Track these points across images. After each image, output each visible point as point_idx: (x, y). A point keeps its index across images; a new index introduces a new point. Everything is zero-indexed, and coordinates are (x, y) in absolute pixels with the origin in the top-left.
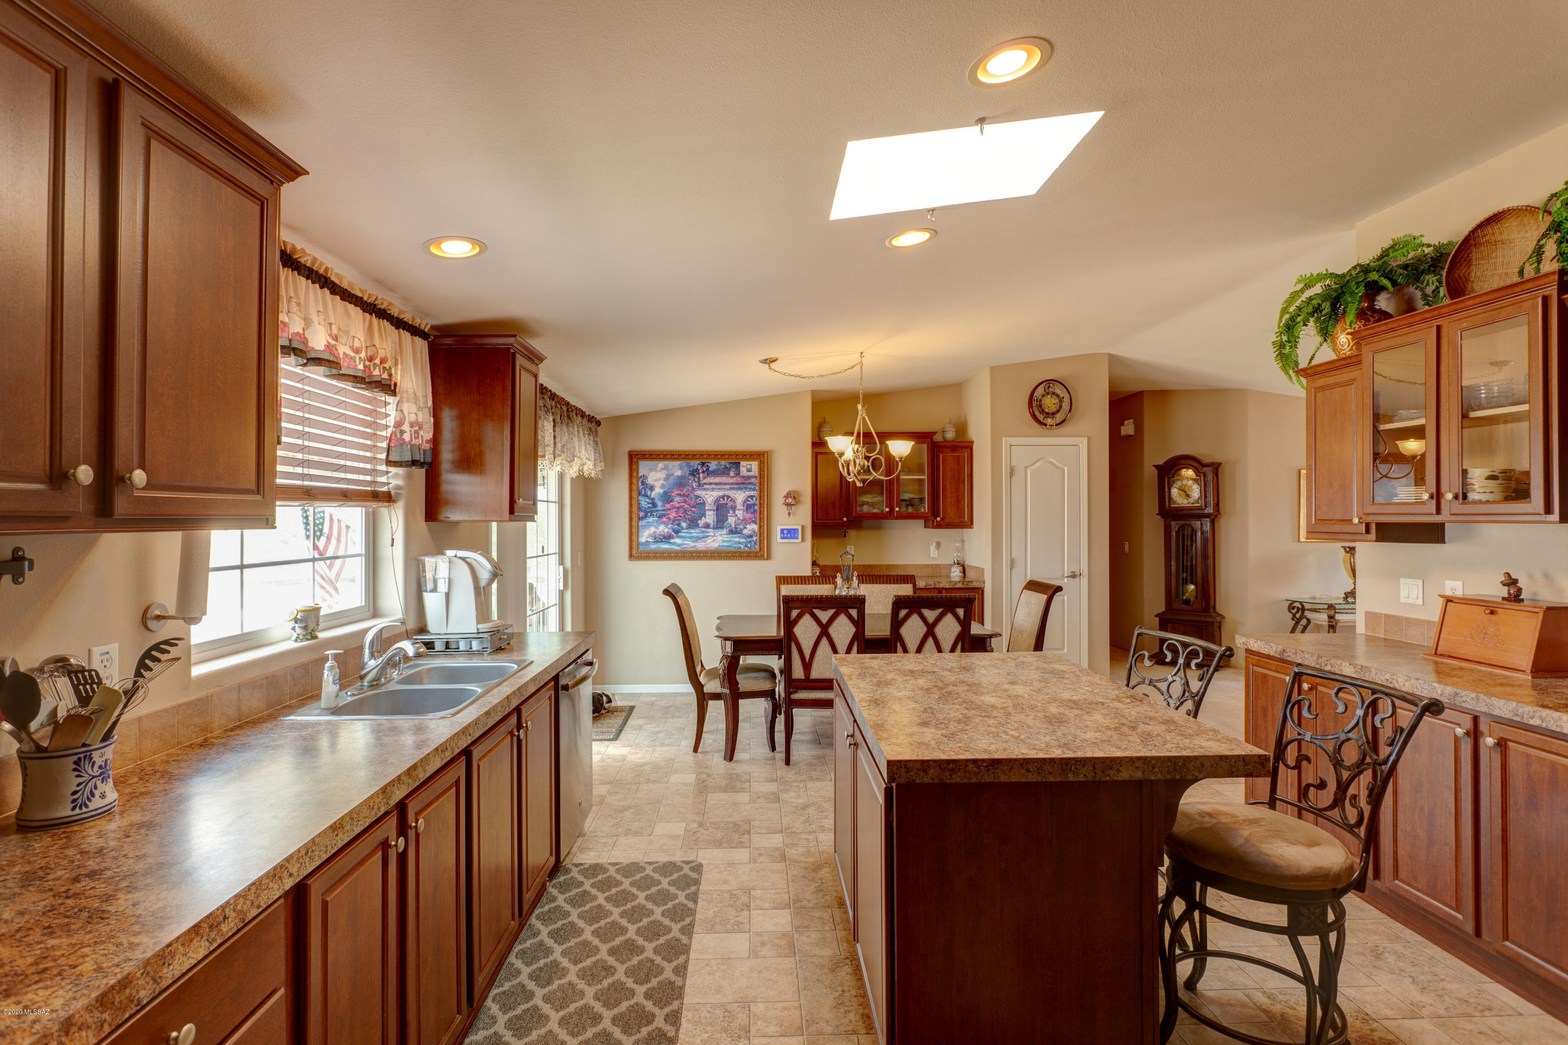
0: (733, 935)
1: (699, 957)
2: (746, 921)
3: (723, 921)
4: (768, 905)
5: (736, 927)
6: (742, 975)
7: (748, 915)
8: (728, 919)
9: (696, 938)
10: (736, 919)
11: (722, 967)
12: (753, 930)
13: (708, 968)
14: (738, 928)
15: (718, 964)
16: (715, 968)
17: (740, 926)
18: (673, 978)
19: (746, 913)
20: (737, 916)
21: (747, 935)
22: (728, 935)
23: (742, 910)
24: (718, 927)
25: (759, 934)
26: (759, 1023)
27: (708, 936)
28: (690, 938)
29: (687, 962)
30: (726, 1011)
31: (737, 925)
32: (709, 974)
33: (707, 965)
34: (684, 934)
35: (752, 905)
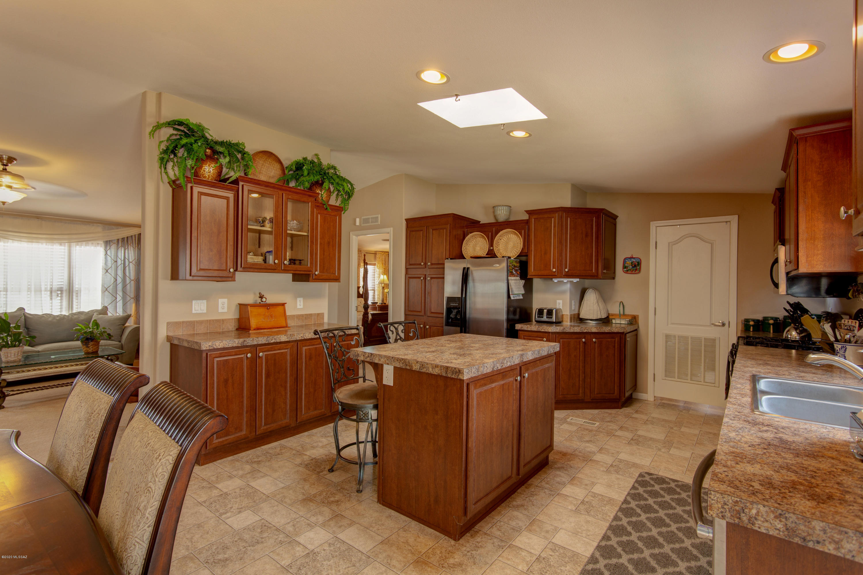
0: (562, 545)
1: (591, 542)
2: (547, 550)
3: (563, 557)
4: (523, 554)
5: (557, 549)
6: (571, 523)
7: (543, 553)
8: (558, 556)
9: (588, 554)
10: (553, 554)
11: (580, 530)
12: (547, 542)
13: (588, 534)
14: (555, 547)
15: (582, 533)
16: (584, 532)
17: (554, 548)
18: (612, 536)
19: (543, 555)
20: (551, 555)
21: (553, 541)
22: (565, 546)
23: (544, 558)
24: (569, 554)
25: (545, 538)
26: (575, 503)
27: (579, 551)
28: (593, 554)
29: (601, 541)
30: (588, 513)
31: (555, 549)
32: (589, 531)
33: (588, 536)
34: (597, 559)
35: (534, 558)
